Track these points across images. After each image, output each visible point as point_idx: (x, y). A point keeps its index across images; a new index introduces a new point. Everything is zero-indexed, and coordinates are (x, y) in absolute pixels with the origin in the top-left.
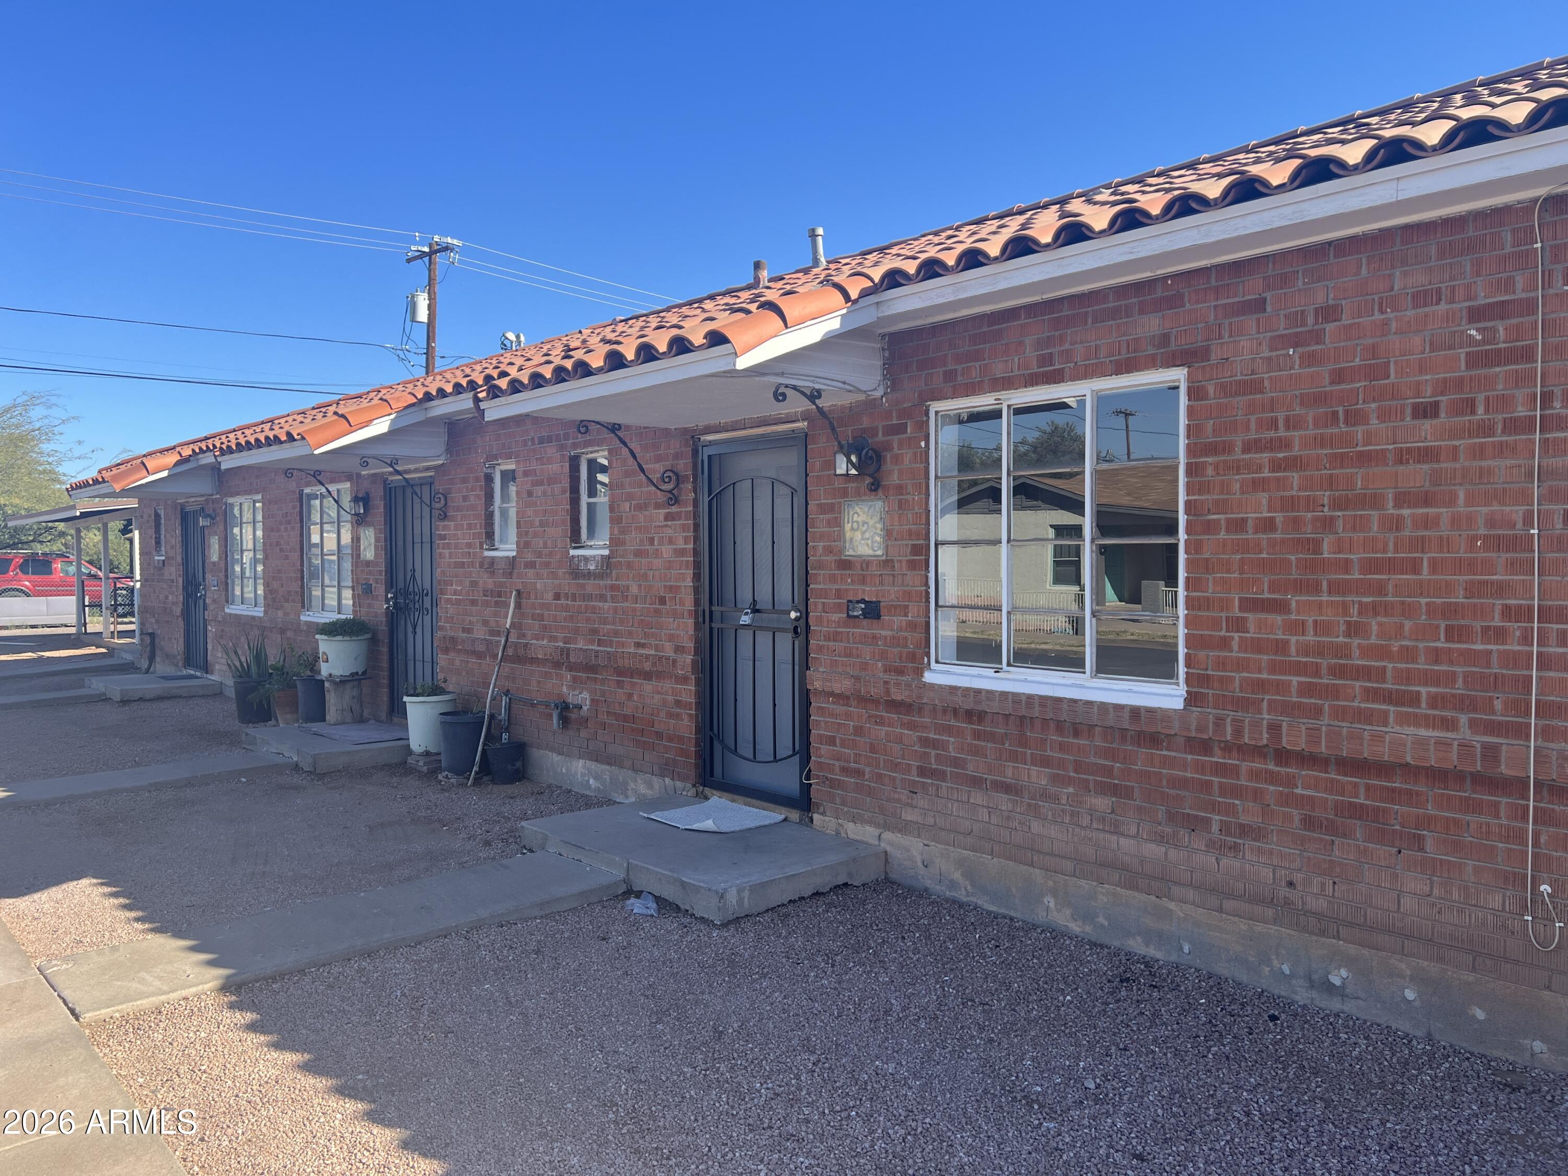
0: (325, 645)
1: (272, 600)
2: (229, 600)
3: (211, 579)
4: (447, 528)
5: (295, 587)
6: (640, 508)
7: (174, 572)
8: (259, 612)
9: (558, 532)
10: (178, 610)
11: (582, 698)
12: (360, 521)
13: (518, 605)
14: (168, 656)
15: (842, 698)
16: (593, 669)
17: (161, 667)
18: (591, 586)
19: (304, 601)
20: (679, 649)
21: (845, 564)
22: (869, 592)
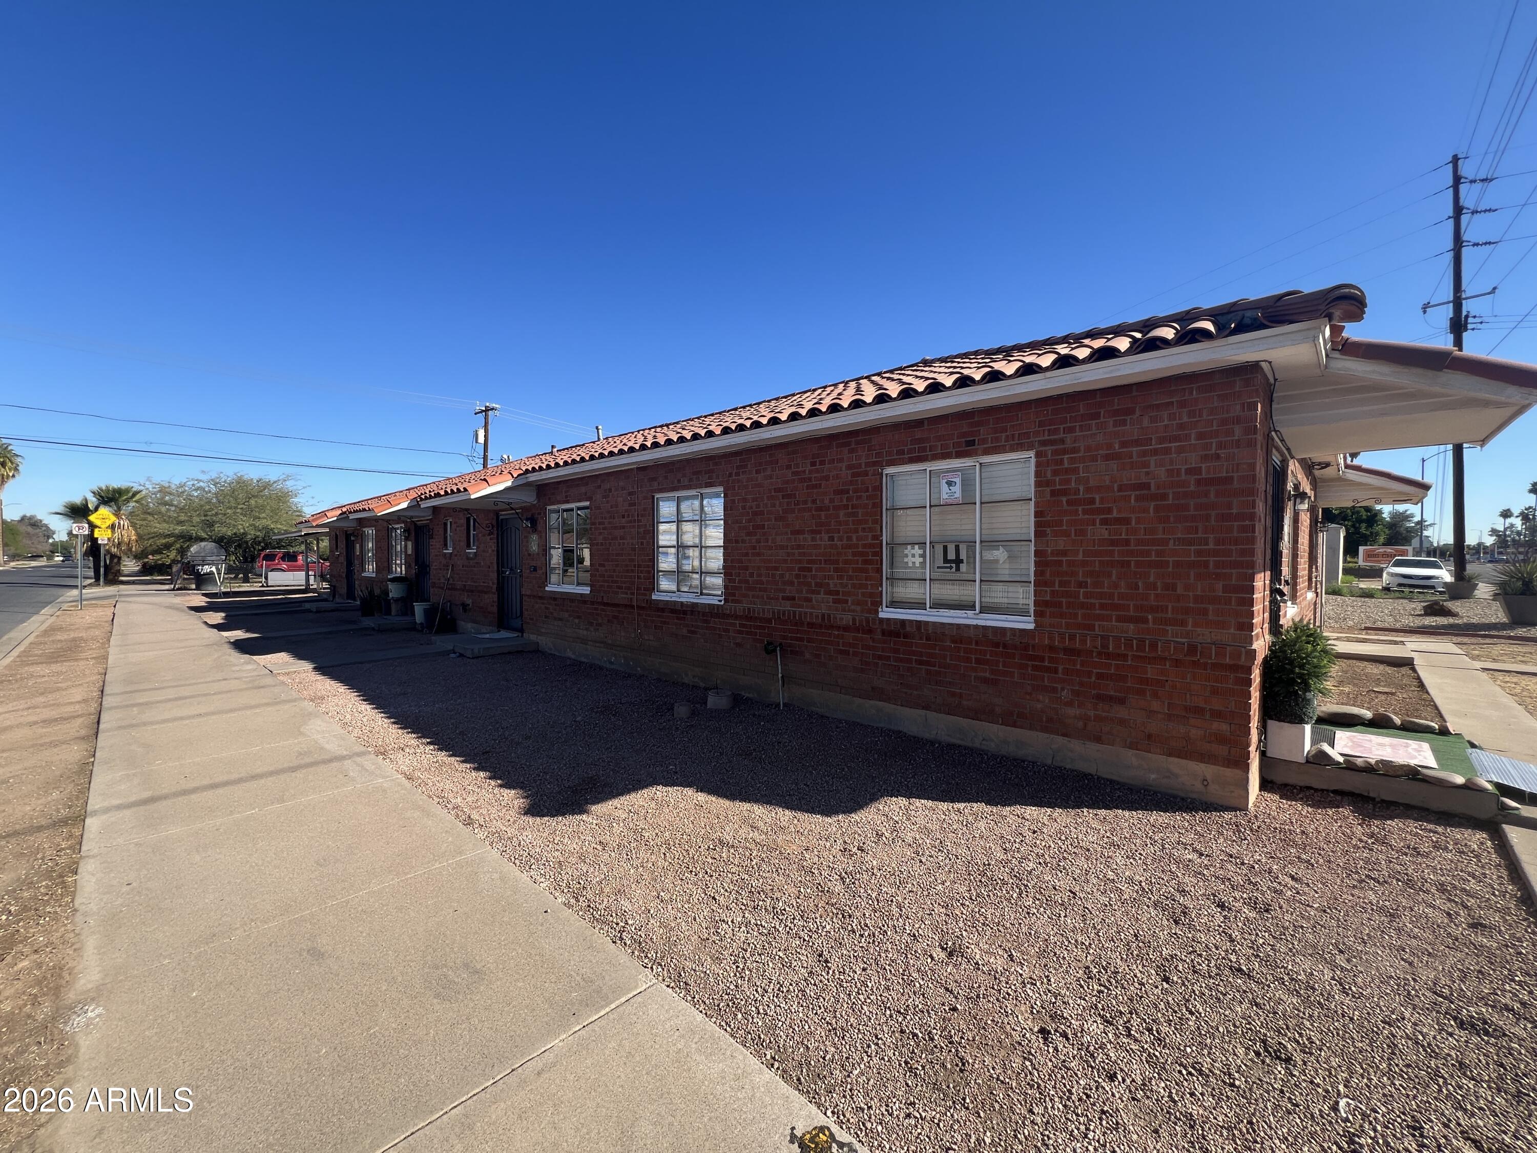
0: (391, 586)
1: (378, 570)
2: (363, 570)
3: (356, 562)
4: (433, 542)
5: (386, 564)
6: (484, 536)
7: (342, 559)
8: (374, 575)
9: (463, 544)
10: (344, 575)
11: (469, 602)
12: (407, 539)
13: (452, 570)
14: (340, 595)
15: (529, 596)
16: (472, 591)
17: (338, 600)
18: (471, 562)
19: (390, 571)
20: (493, 583)
21: (529, 555)
22: (533, 563)
